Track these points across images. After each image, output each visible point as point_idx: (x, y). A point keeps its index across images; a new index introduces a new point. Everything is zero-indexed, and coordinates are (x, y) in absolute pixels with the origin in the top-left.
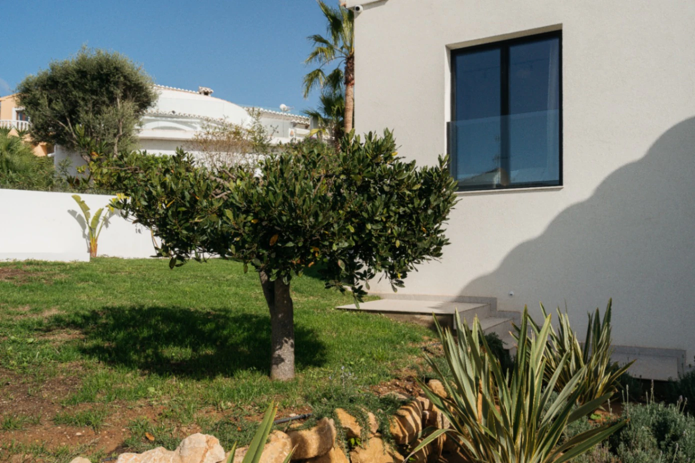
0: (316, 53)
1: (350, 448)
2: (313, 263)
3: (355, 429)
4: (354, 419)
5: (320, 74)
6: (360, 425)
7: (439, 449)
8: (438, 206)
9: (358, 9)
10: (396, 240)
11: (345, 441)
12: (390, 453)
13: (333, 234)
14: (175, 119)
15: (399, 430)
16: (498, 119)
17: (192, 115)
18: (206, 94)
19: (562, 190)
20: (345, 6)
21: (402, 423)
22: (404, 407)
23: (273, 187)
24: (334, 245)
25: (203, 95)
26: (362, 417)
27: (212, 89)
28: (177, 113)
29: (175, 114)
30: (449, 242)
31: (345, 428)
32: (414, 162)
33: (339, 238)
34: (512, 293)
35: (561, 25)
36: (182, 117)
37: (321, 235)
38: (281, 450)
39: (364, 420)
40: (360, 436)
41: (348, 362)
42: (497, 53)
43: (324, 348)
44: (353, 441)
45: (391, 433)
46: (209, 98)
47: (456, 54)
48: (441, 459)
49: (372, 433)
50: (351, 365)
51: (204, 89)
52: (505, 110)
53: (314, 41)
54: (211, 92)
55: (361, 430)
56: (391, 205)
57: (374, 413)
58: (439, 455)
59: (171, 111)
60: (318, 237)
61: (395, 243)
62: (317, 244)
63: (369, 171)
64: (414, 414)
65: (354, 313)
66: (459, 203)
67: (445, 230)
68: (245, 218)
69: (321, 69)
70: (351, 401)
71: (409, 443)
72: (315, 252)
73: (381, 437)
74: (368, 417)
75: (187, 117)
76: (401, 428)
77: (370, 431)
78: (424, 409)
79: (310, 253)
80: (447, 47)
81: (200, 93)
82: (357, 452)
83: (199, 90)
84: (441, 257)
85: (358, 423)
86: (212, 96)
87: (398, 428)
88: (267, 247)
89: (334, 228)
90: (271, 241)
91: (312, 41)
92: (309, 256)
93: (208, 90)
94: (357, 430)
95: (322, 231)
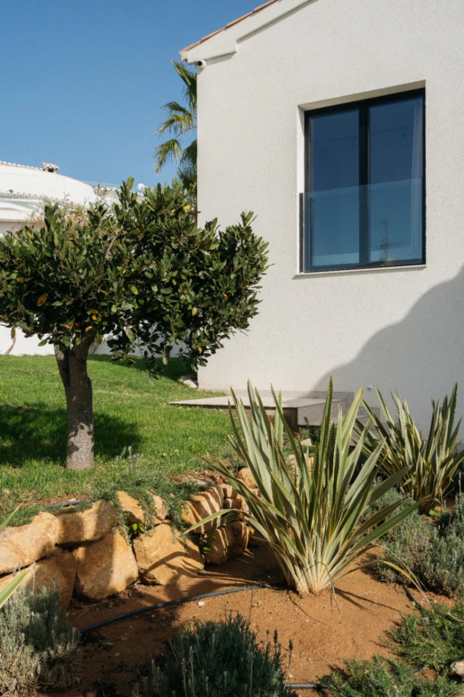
0: (172, 121)
1: (134, 535)
2: (90, 327)
3: (137, 513)
4: (136, 502)
5: (176, 146)
6: (143, 508)
7: (243, 541)
8: (241, 269)
9: (200, 63)
10: (193, 307)
11: (125, 527)
12: (181, 542)
13: (112, 294)
14: (13, 200)
15: (193, 517)
16: (356, 189)
17: (33, 195)
18: (51, 170)
19: (424, 270)
20: (186, 60)
21: (196, 508)
22: (202, 493)
23: (39, 241)
24: (114, 306)
25: (47, 171)
26: (146, 500)
27: (57, 165)
28: (15, 192)
29: (13, 193)
30: (257, 311)
31: (126, 512)
32: (216, 220)
33: (119, 299)
34: (371, 386)
35: (424, 82)
36: (21, 197)
37: (97, 295)
38: (44, 531)
39: (149, 503)
40: (143, 521)
41: (160, 454)
42: (355, 115)
43: (139, 440)
44: (135, 526)
45: (183, 521)
46: (54, 174)
47: (310, 115)
48: (246, 552)
49: (159, 518)
50: (163, 457)
51: (48, 165)
52: (364, 179)
53: (170, 110)
54: (57, 169)
55: (145, 514)
56: (184, 267)
57: (162, 497)
58: (244, 549)
59: (9, 189)
60: (94, 297)
61: (191, 311)
62: (95, 306)
63: (153, 225)
64: (212, 500)
65: (188, 409)
66: (270, 267)
67: (261, 301)
68: (8, 276)
69: (177, 139)
70: (138, 484)
71: (205, 533)
72: (92, 315)
73: (170, 524)
74: (153, 500)
75: (27, 197)
76: (194, 514)
77: (156, 515)
78: (226, 497)
79: (87, 315)
80: (300, 107)
81: (44, 170)
82: (141, 540)
83: (42, 166)
84: (248, 328)
85: (140, 507)
86: (57, 173)
87: (191, 514)
88: (35, 309)
89: (113, 287)
90: (39, 301)
91: (168, 110)
92: (86, 319)
93: (53, 166)
94: (139, 514)
95: (99, 291)
